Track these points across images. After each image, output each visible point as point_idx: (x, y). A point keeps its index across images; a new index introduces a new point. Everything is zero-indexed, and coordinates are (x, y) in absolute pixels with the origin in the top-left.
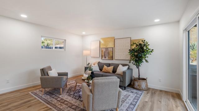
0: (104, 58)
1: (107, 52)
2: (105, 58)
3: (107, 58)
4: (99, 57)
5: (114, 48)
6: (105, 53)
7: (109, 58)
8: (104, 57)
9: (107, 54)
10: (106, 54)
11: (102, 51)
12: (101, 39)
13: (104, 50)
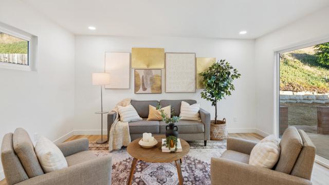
0: (141, 90)
1: (149, 78)
2: (145, 89)
3: (149, 90)
4: (128, 88)
5: (163, 71)
6: (145, 80)
7: (152, 89)
8: (141, 88)
9: (149, 82)
10: (147, 82)
11: (136, 76)
12: (133, 48)
13: (141, 74)
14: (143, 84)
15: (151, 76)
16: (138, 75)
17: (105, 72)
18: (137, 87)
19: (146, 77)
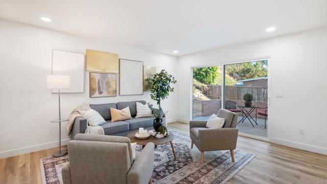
1: (105, 82)
2: (101, 93)
3: (105, 94)
4: (82, 92)
5: (118, 75)
6: (101, 84)
7: (109, 93)
8: (97, 92)
9: (105, 86)
10: (103, 86)
11: (92, 79)
12: (87, 50)
13: (97, 77)
14: (99, 88)
15: (106, 80)
16: (94, 78)
17: (52, 73)
18: (92, 91)
19: (102, 80)
